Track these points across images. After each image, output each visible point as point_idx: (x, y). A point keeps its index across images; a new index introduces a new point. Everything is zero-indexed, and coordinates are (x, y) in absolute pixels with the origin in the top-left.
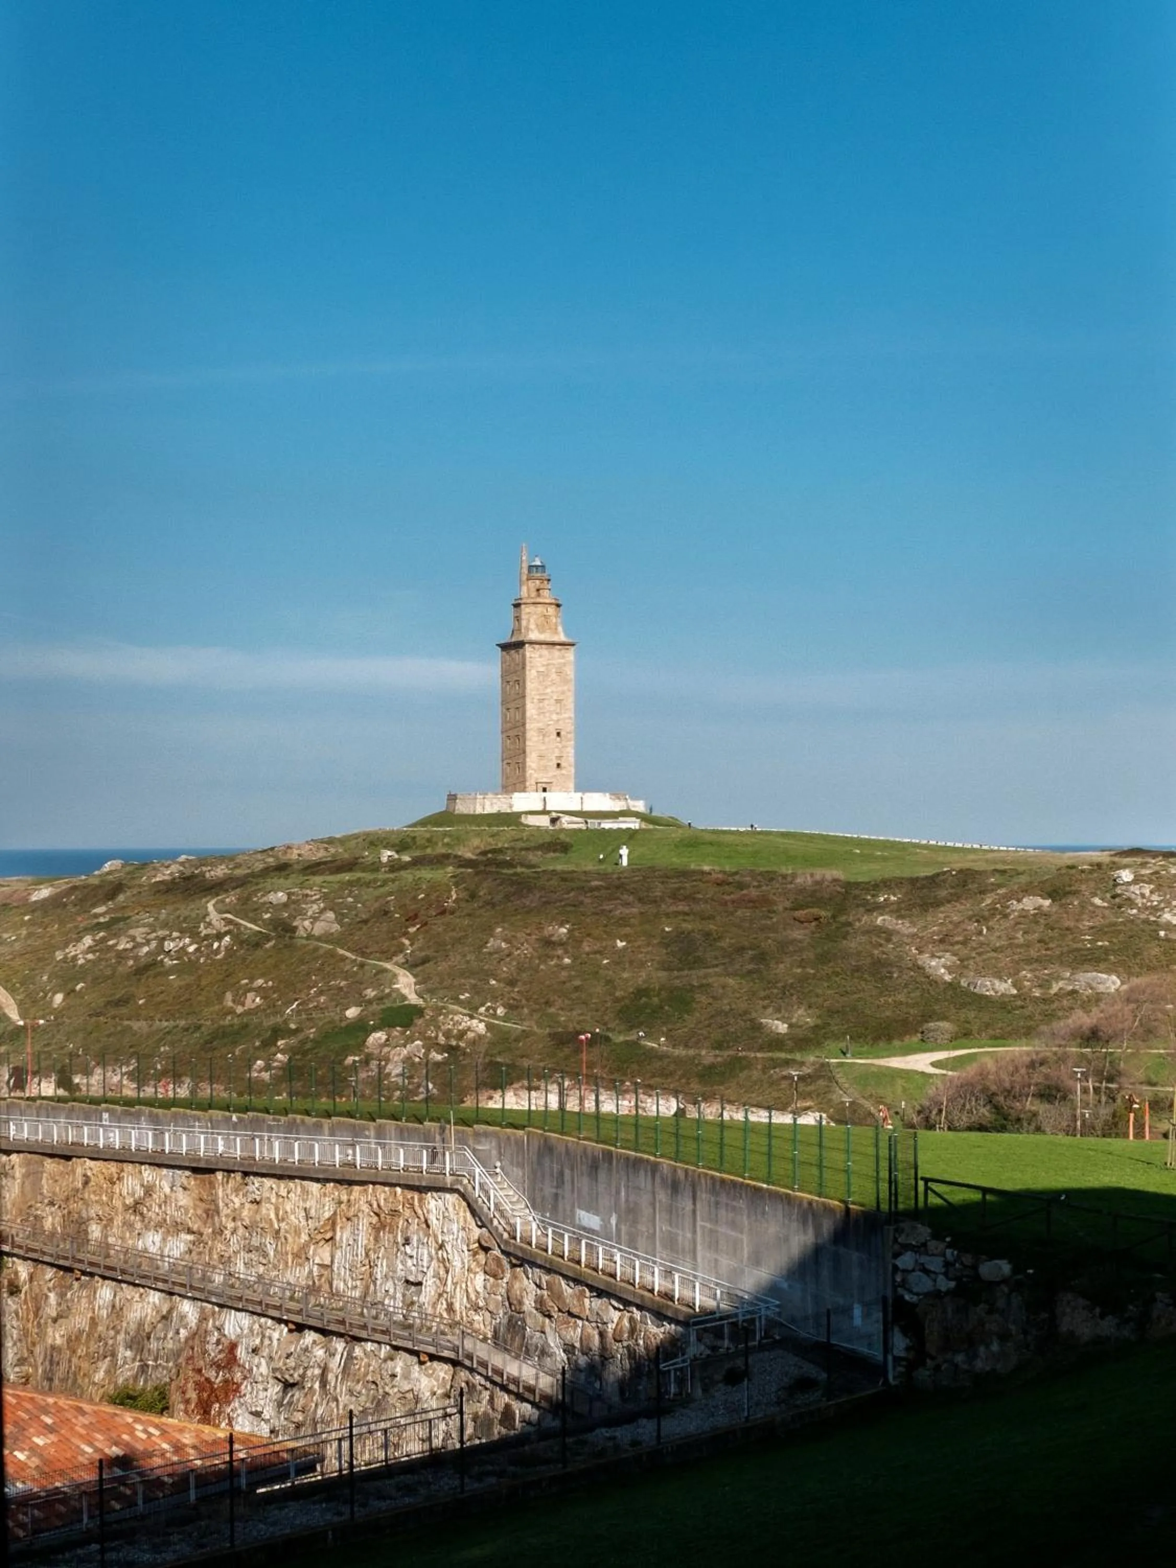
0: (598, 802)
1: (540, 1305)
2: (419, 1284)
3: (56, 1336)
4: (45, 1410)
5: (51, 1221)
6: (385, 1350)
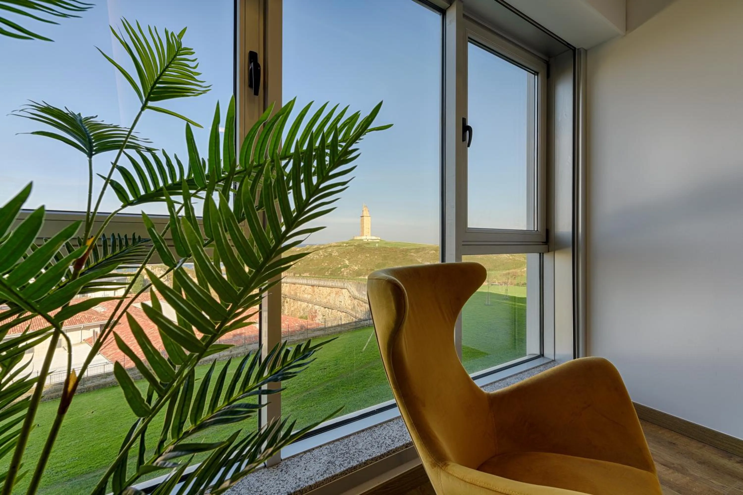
0: (374, 238)
1: (357, 304)
2: (341, 302)
3: (292, 309)
5: (292, 293)
6: (337, 311)
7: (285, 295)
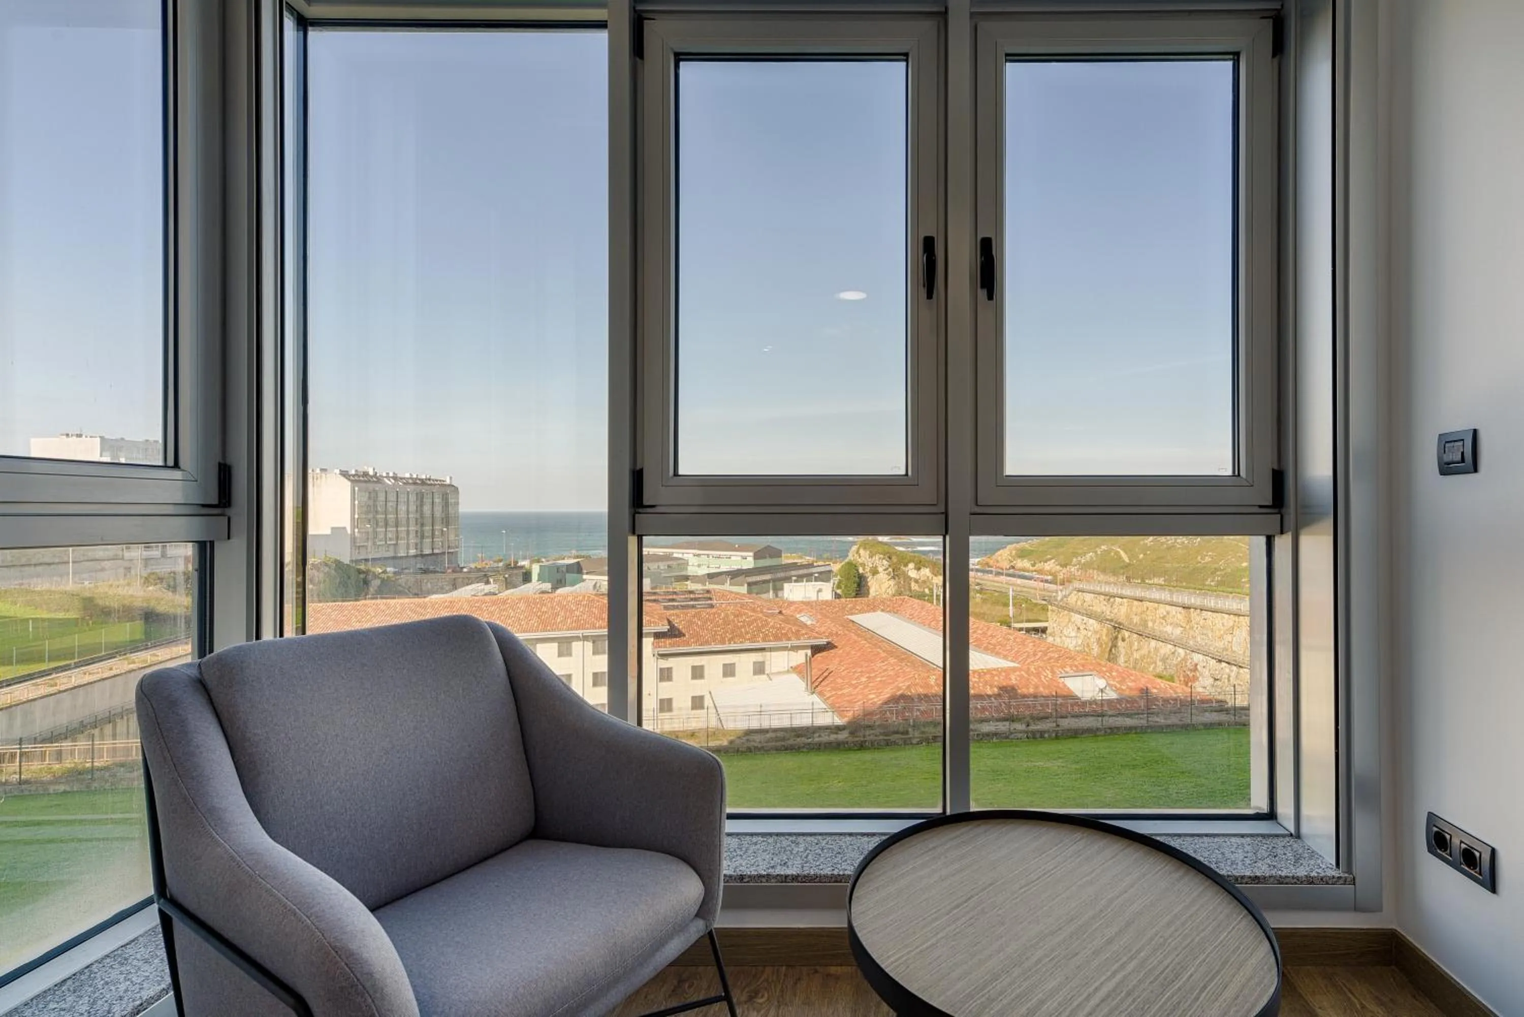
7: (1120, 624)
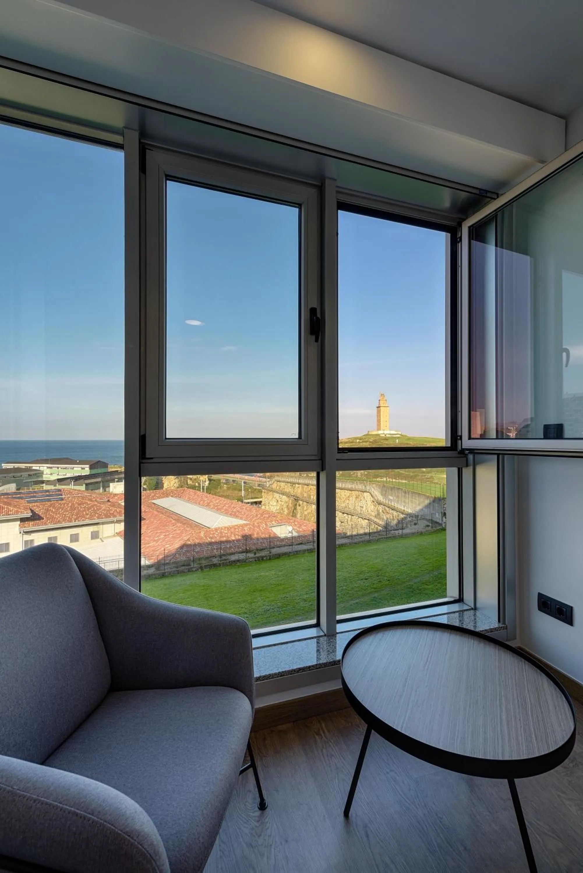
0: (393, 432)
1: (383, 511)
2: (363, 507)
3: (306, 513)
4: (304, 523)
5: (305, 495)
6: (357, 517)
